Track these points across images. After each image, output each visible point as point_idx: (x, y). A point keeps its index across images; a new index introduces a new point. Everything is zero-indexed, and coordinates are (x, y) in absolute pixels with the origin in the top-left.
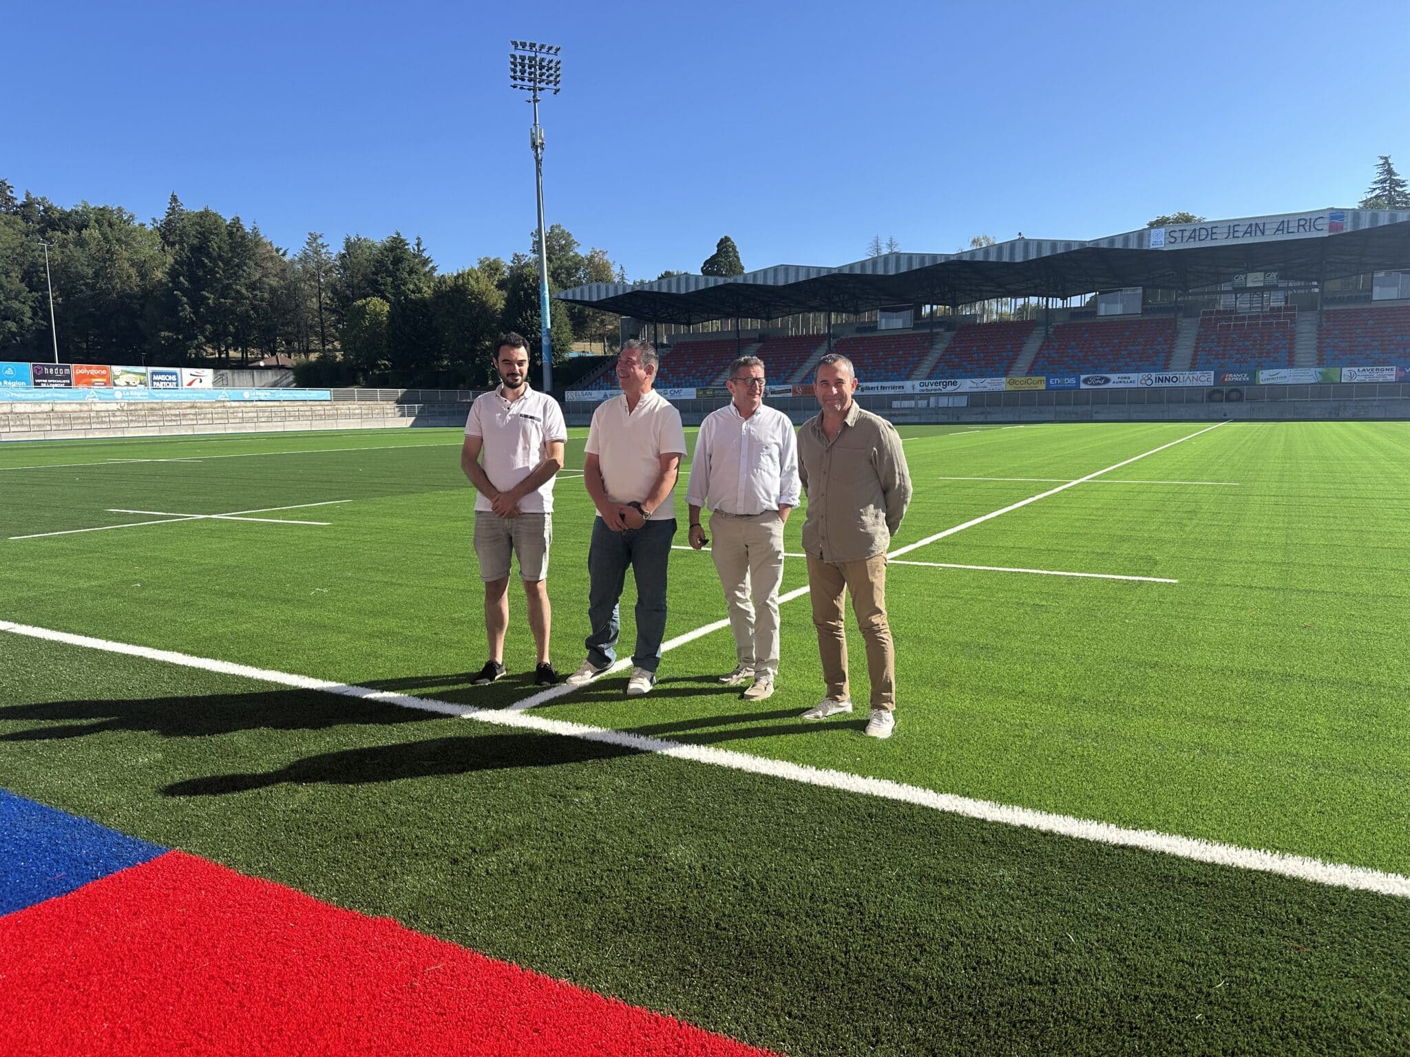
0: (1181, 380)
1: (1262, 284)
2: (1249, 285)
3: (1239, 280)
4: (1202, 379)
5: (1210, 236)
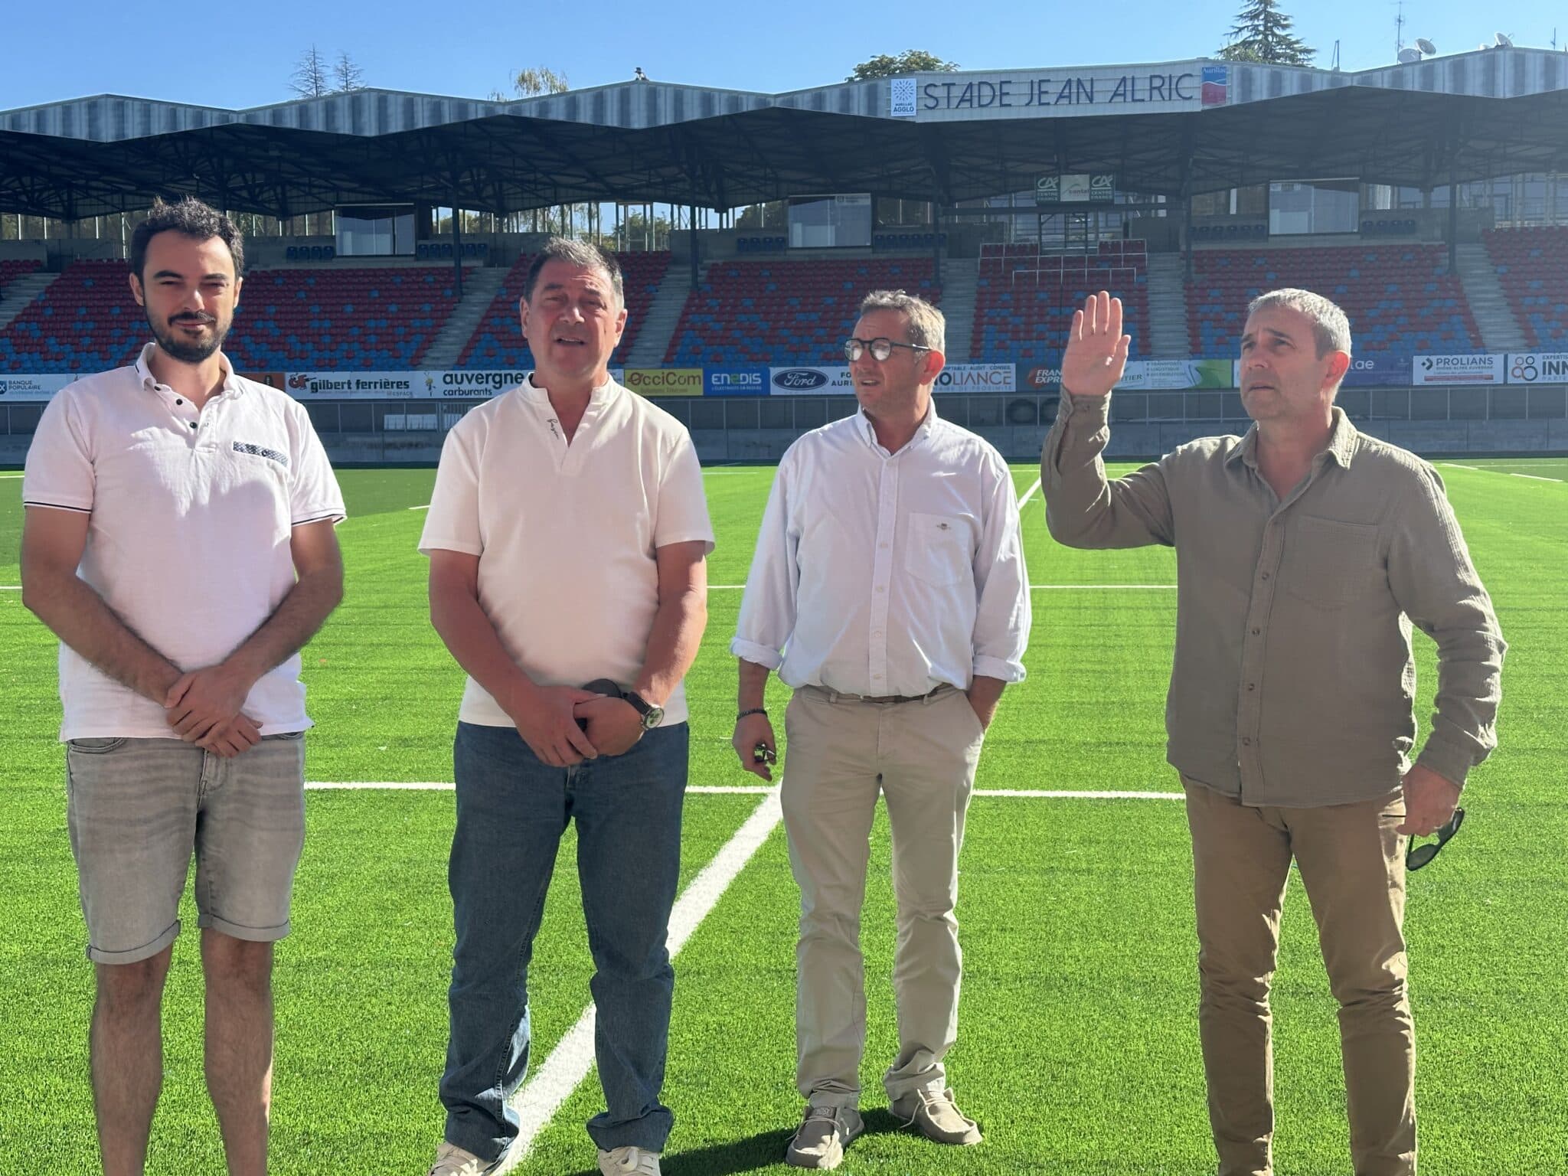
1: (1085, 198)
2: (1066, 198)
3: (1046, 188)
4: (996, 378)
5: (997, 99)
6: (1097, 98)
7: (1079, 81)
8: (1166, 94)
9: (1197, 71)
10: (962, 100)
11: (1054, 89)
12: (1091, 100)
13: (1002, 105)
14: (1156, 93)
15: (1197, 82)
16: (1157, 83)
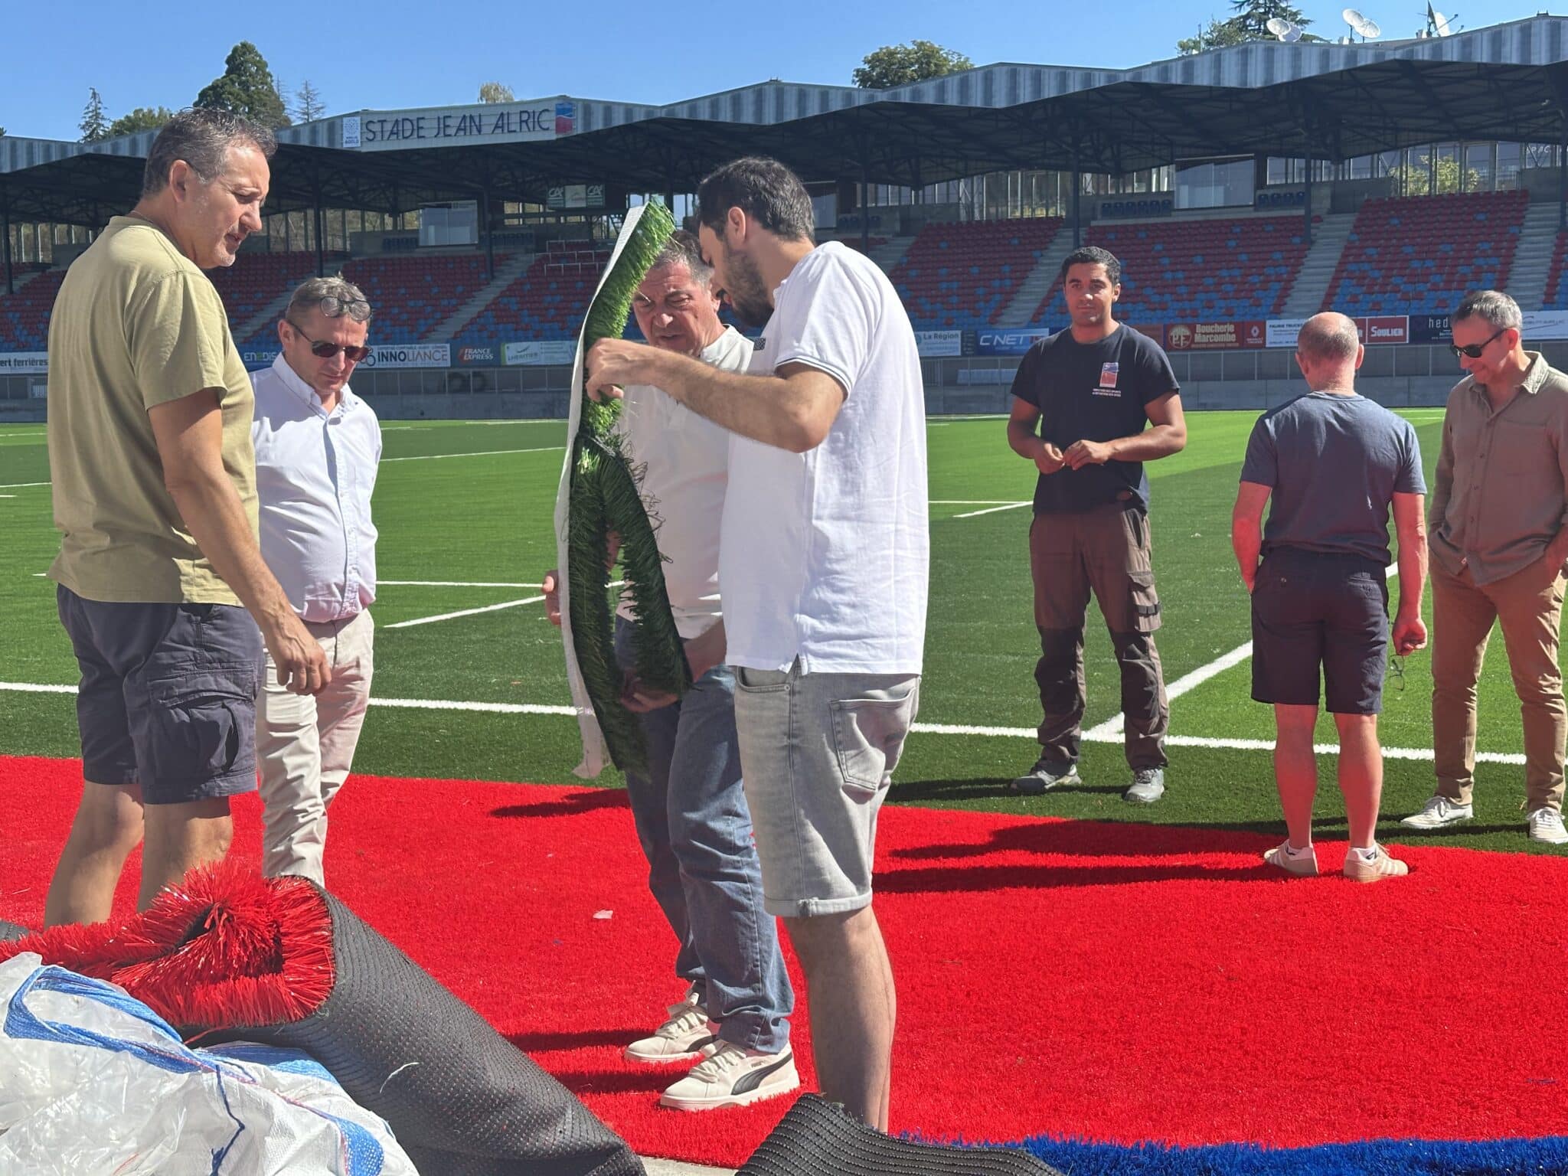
0: (411, 357)
2: (569, 205)
3: (554, 196)
4: (438, 356)
5: (415, 133)
6: (485, 130)
7: (471, 117)
8: (531, 125)
9: (552, 107)
10: (392, 133)
11: (454, 123)
12: (479, 131)
13: (419, 137)
14: (524, 125)
15: (553, 116)
16: (525, 117)
